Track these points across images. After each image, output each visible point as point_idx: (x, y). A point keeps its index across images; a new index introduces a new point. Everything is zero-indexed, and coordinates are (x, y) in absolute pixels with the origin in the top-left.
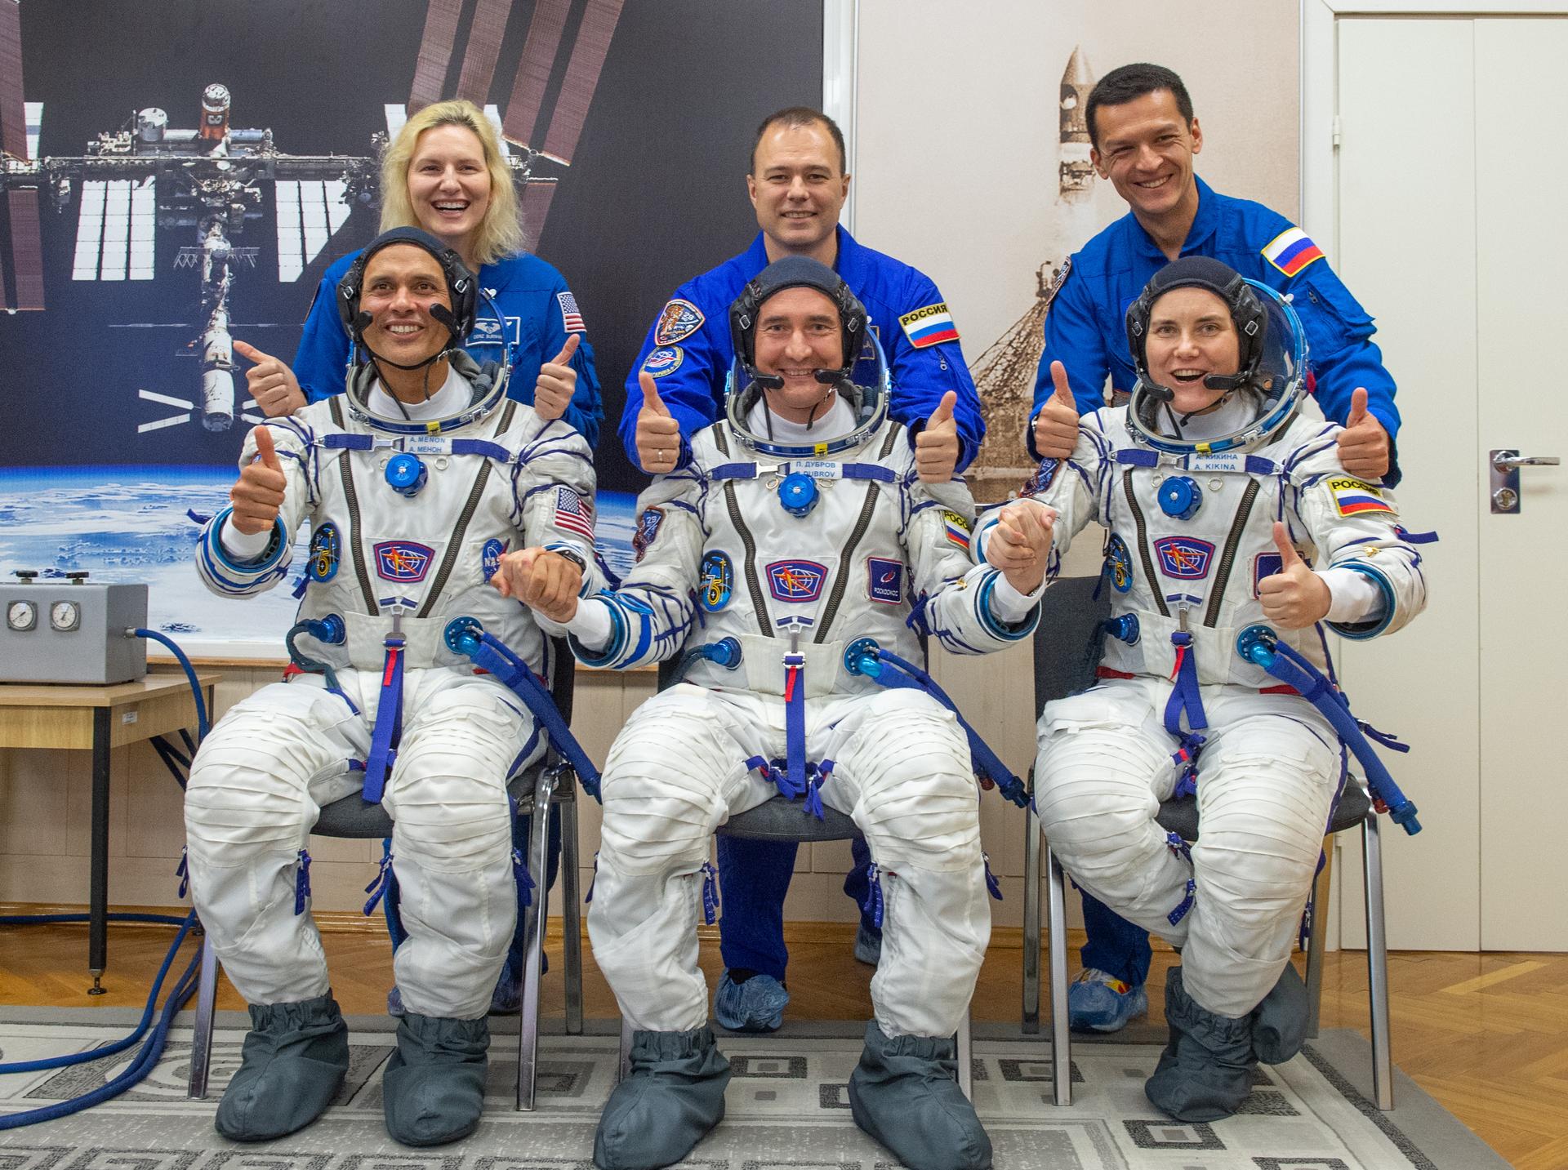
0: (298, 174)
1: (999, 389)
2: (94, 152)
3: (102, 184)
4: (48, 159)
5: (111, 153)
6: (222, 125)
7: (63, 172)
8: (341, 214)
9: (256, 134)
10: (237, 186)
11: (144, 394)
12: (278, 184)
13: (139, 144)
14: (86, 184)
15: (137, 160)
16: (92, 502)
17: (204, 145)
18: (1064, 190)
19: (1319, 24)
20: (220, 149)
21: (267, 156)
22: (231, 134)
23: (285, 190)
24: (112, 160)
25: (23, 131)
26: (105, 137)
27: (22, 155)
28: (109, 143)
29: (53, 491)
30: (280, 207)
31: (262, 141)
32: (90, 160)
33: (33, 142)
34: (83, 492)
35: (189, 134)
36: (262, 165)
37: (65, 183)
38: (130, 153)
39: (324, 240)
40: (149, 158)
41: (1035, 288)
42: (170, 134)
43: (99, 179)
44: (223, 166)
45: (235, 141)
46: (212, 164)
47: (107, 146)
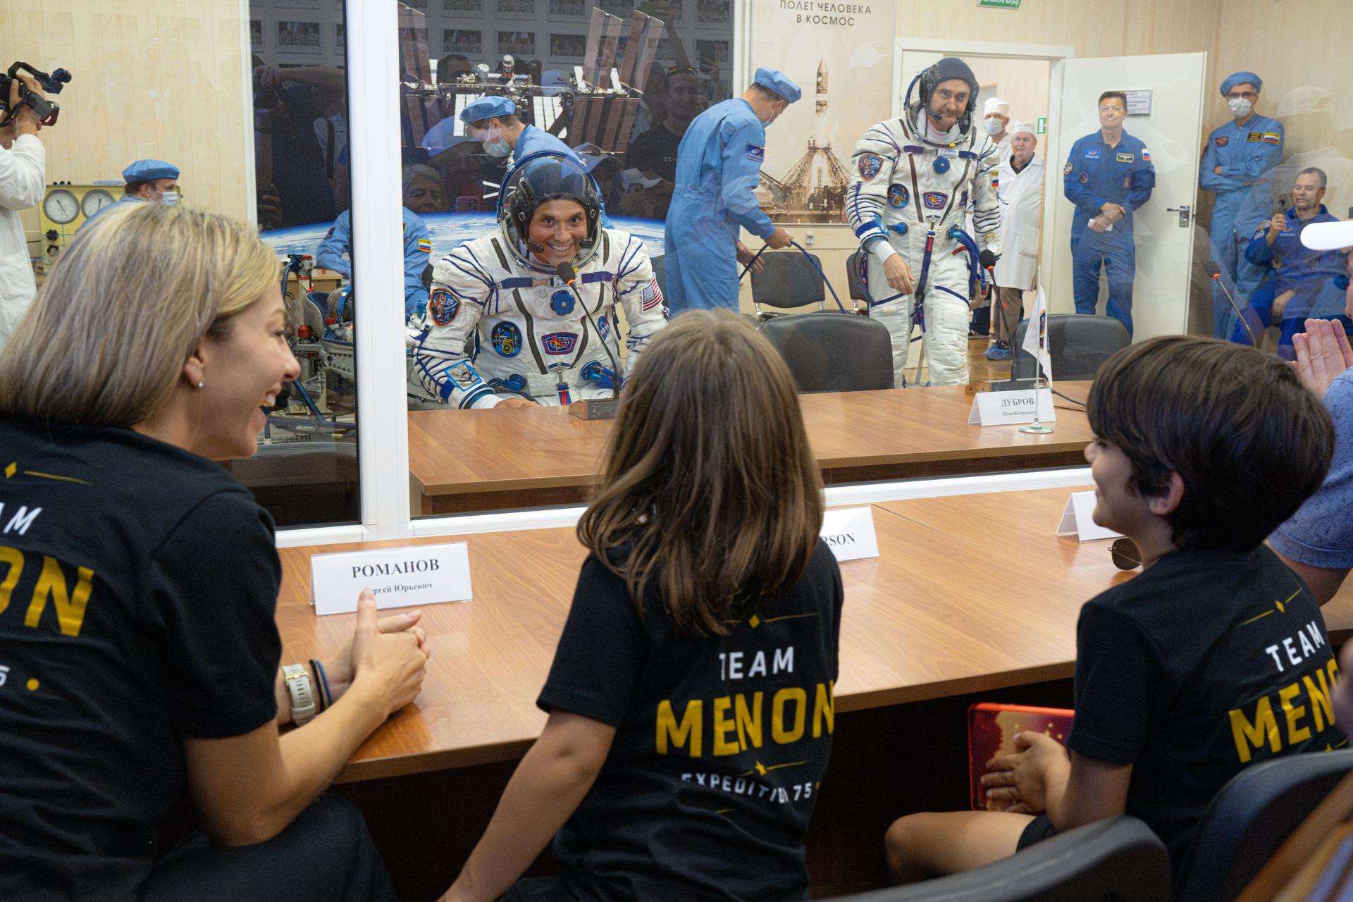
0: (540, 94)
1: (795, 182)
2: (460, 82)
3: (464, 96)
4: (441, 84)
5: (466, 83)
6: (511, 73)
7: (447, 90)
8: (559, 110)
9: (525, 76)
10: (518, 98)
11: (485, 183)
12: (534, 98)
13: (478, 79)
14: (457, 95)
15: (478, 86)
16: (467, 227)
17: (504, 80)
18: (817, 111)
19: (898, 52)
20: (510, 83)
21: (530, 86)
22: (515, 76)
23: (537, 100)
24: (467, 85)
25: (429, 71)
26: (464, 76)
27: (430, 82)
28: (466, 78)
29: (450, 222)
30: (535, 107)
31: (527, 80)
32: (458, 85)
33: (434, 77)
34: (463, 223)
35: (499, 76)
36: (527, 89)
37: (449, 95)
38: (475, 83)
39: (553, 121)
40: (483, 85)
41: (807, 146)
42: (490, 75)
43: (462, 93)
44: (512, 90)
45: (517, 79)
46: (508, 89)
47: (465, 80)
